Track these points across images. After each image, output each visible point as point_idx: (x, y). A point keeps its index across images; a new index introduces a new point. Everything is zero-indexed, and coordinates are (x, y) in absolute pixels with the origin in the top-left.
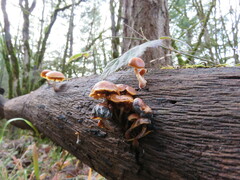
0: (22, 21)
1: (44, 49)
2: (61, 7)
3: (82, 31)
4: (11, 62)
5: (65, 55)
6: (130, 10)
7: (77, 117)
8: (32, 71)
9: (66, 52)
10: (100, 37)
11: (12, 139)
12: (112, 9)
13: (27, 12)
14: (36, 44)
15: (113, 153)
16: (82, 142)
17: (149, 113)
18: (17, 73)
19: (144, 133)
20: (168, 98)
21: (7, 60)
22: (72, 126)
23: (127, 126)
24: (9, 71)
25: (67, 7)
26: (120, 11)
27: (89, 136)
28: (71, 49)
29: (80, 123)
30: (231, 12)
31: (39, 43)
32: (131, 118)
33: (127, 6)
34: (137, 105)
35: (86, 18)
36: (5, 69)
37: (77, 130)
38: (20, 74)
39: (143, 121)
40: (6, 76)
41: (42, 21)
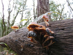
0: (8, 15)
1: (14, 23)
2: (19, 11)
3: (25, 18)
4: (4, 27)
5: (20, 25)
6: (39, 11)
7: (22, 40)
8: (10, 29)
9: (20, 24)
10: (30, 19)
11: (2, 51)
12: (34, 11)
13: (10, 13)
14: (12, 21)
15: (37, 54)
16: (24, 50)
17: (53, 34)
18: (5, 30)
19: (51, 43)
20: (60, 28)
21: (2, 26)
22: (20, 43)
23: (43, 41)
24: (3, 29)
25: (21, 11)
26: (36, 12)
27: (27, 47)
28: (22, 23)
29: (23, 42)
30: (68, 12)
31: (13, 21)
32: (45, 36)
33: (38, 10)
34: (48, 30)
35: (26, 14)
36: (2, 29)
37: (22, 45)
38: (6, 30)
39: (51, 37)
40: (2, 31)
41: (14, 15)
